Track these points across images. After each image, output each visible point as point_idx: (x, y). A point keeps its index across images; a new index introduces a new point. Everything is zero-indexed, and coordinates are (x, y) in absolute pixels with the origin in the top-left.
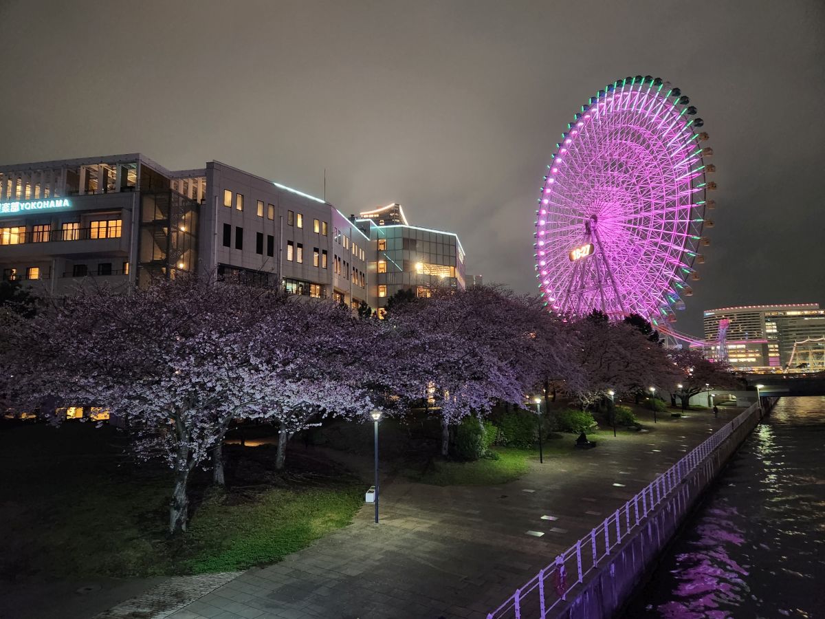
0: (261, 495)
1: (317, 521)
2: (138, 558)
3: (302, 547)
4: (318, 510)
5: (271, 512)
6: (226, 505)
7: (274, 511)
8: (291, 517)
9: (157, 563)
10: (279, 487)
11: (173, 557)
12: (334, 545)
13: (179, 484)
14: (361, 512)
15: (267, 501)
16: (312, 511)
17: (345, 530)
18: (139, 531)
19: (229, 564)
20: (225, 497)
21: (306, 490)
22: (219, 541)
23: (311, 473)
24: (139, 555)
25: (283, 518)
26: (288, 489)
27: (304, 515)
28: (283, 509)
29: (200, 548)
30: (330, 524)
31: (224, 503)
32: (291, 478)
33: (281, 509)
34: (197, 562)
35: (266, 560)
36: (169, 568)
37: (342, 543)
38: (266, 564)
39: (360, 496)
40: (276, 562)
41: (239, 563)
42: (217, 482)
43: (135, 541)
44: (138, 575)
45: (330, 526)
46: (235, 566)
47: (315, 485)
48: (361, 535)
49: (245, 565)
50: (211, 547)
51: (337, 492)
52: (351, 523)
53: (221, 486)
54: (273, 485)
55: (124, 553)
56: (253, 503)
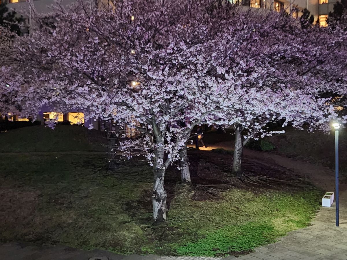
0: (224, 193)
1: (278, 219)
2: (132, 238)
3: (268, 242)
4: (277, 210)
5: (236, 209)
6: (195, 200)
7: (238, 208)
8: (254, 215)
9: (148, 244)
10: (238, 187)
11: (160, 240)
12: (299, 243)
13: (158, 180)
14: (319, 215)
15: (230, 199)
16: (272, 211)
17: (307, 230)
18: (129, 216)
19: (206, 250)
20: (193, 193)
21: (264, 192)
22: (194, 230)
23: (265, 177)
24: (132, 236)
25: (246, 215)
26: (247, 190)
27: (265, 214)
28: (245, 207)
29: (180, 235)
30: (291, 223)
31: (193, 198)
32: (248, 180)
33: (243, 207)
34: (180, 246)
35: (239, 250)
36: (158, 248)
37: (307, 242)
38: (239, 253)
39: (315, 200)
40: (248, 253)
41: (214, 250)
42: (185, 180)
43: (127, 224)
44: (134, 251)
45: (292, 225)
46: (212, 252)
47: (271, 188)
48: (323, 236)
49: (220, 252)
50: (189, 234)
51: (292, 196)
52: (311, 225)
53: (188, 183)
54: (233, 185)
55: (120, 233)
56: (218, 200)
